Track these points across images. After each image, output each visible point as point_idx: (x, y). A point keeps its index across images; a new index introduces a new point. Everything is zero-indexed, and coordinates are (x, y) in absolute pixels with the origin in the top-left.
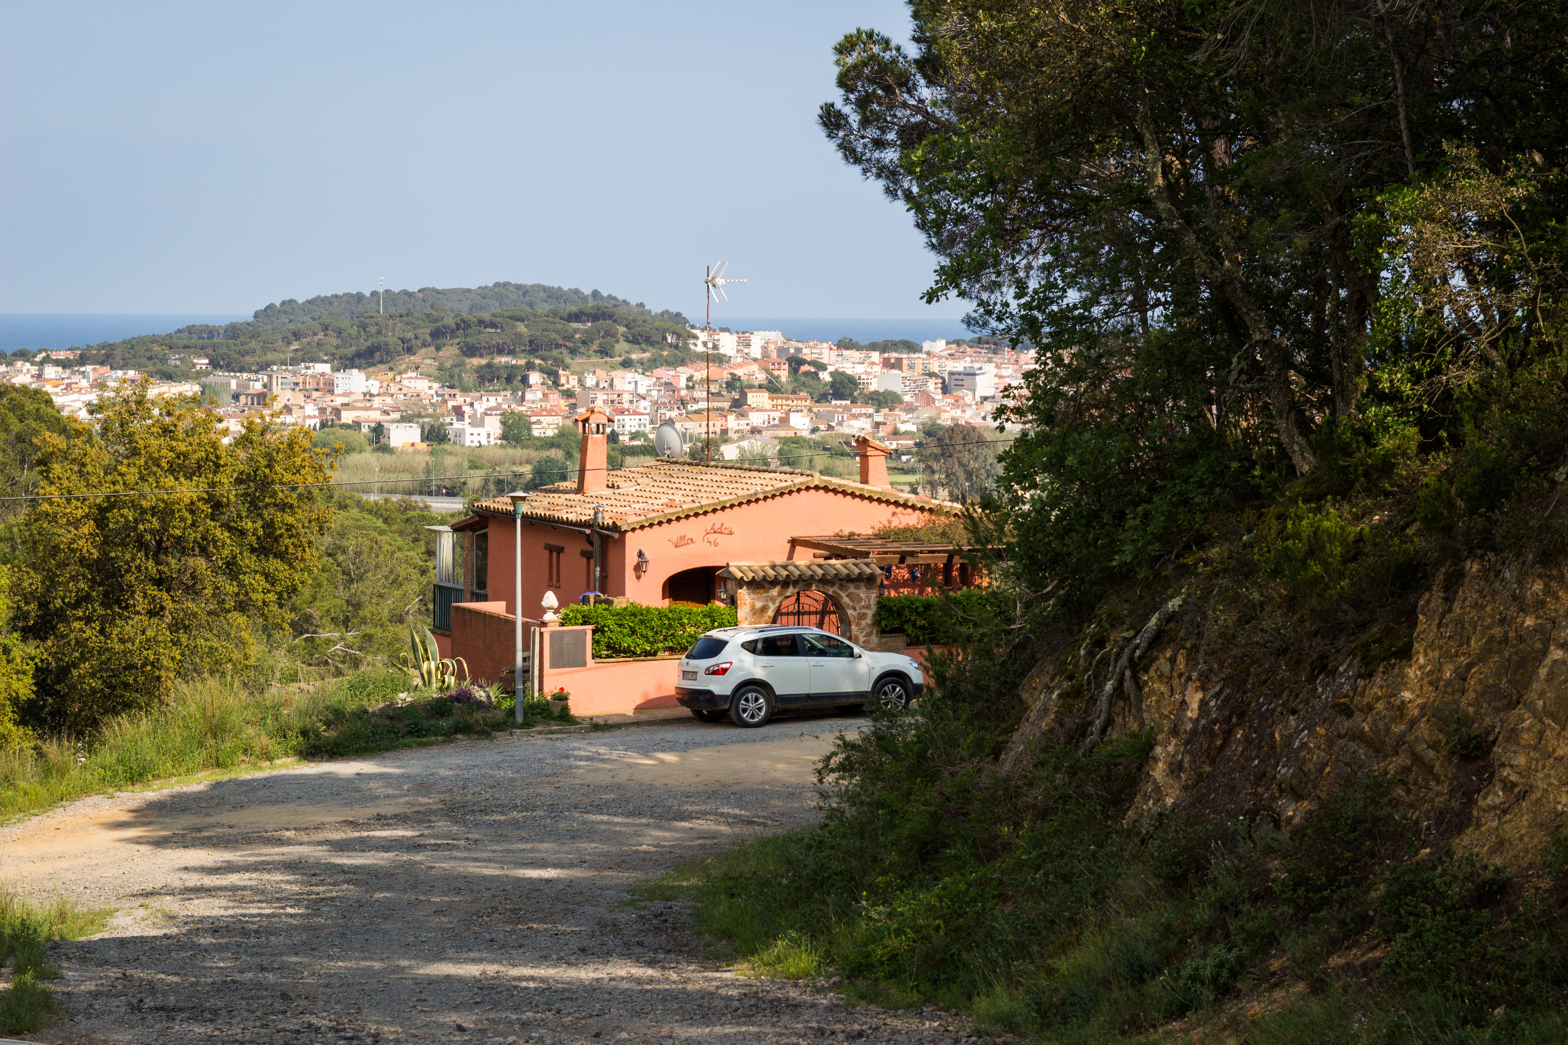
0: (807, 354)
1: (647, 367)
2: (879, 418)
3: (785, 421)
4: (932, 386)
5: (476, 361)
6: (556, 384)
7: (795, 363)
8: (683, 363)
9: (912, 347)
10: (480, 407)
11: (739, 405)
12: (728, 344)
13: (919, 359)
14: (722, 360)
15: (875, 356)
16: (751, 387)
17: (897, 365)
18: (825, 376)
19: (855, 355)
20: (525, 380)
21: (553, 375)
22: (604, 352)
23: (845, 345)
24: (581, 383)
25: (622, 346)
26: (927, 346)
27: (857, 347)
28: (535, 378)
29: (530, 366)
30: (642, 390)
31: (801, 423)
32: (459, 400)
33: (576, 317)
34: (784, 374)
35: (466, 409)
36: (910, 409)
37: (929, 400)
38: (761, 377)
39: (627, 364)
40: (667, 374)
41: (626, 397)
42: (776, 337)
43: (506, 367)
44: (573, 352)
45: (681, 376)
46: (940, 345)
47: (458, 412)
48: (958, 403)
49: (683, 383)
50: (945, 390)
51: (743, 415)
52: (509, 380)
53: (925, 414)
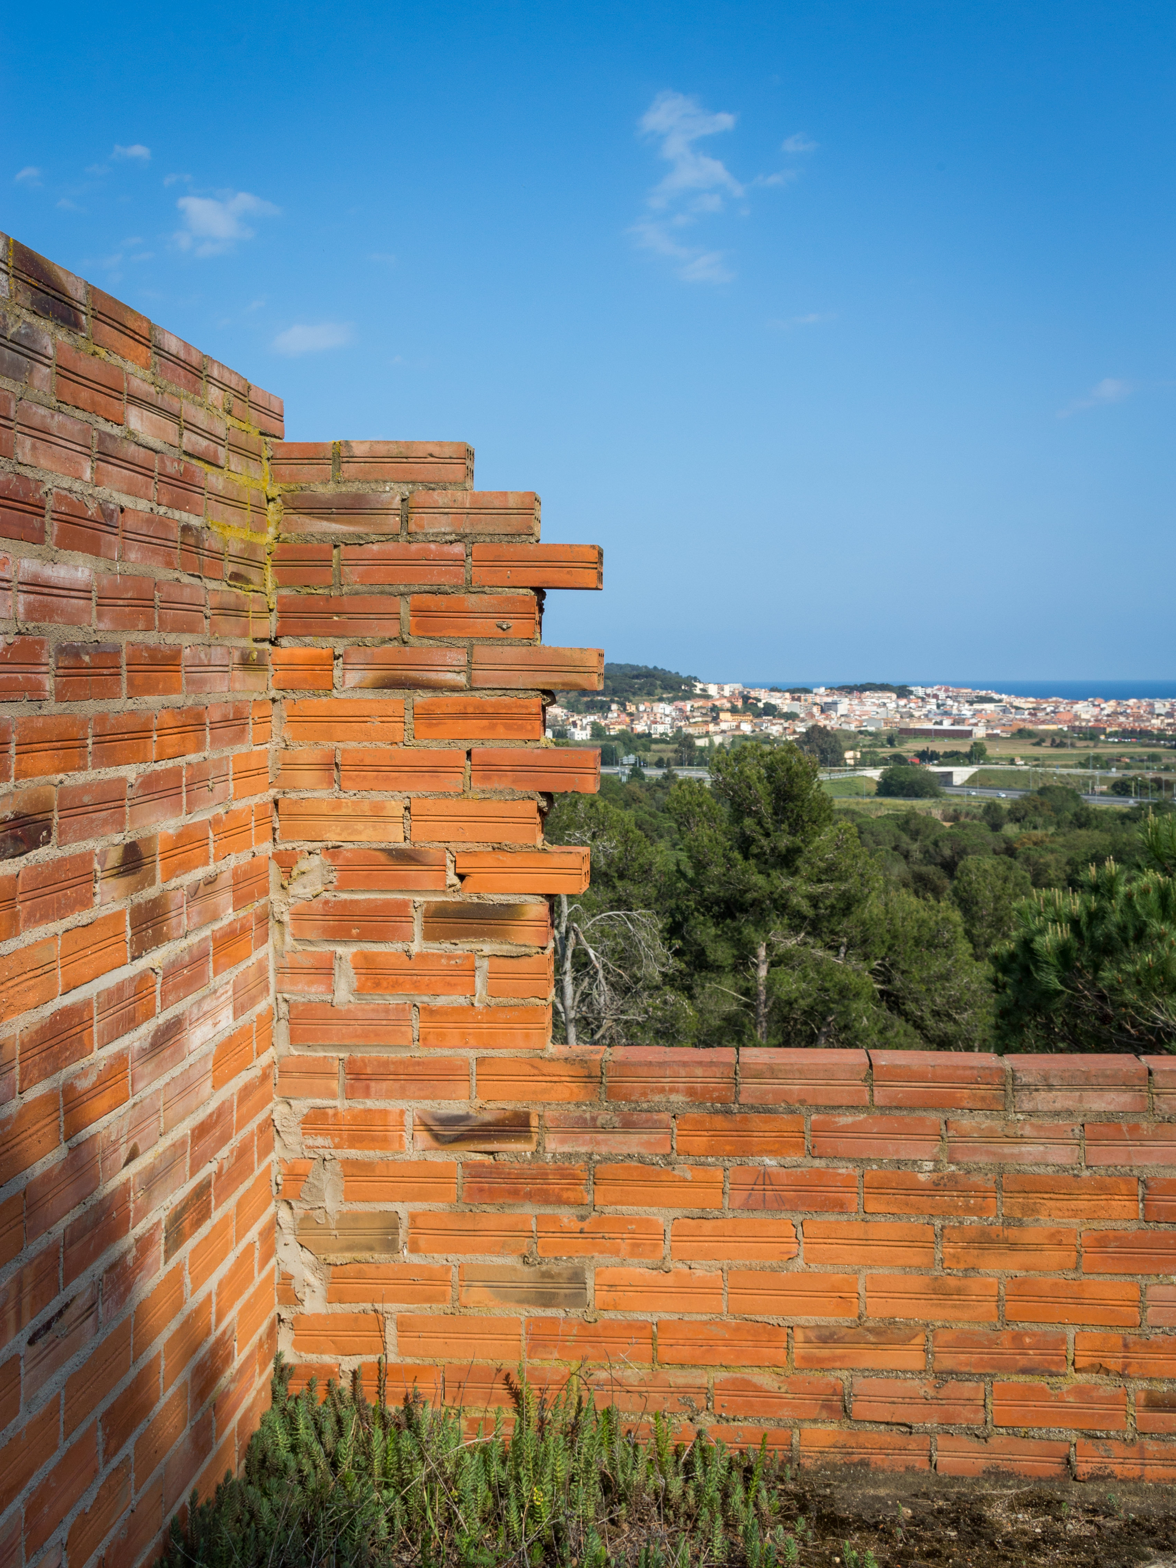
0: (753, 694)
1: (670, 701)
2: (786, 725)
3: (738, 727)
4: (816, 710)
5: (586, 699)
6: (625, 709)
7: (745, 698)
8: (689, 699)
9: (807, 691)
10: (585, 721)
11: (716, 720)
12: (712, 690)
13: (810, 697)
14: (708, 697)
15: (787, 695)
16: (722, 710)
17: (799, 699)
18: (761, 705)
19: (778, 695)
20: (609, 709)
21: (623, 705)
22: (650, 694)
23: (774, 689)
24: (637, 708)
25: (659, 691)
26: (815, 691)
27: (779, 691)
28: (614, 707)
29: (612, 701)
30: (667, 712)
31: (746, 728)
32: (576, 718)
33: (637, 677)
34: (739, 704)
35: (578, 722)
36: (803, 720)
37: (812, 715)
38: (728, 705)
39: (661, 700)
40: (680, 704)
41: (659, 716)
42: (738, 687)
43: (601, 701)
44: (634, 694)
45: (688, 706)
46: (822, 690)
47: (574, 724)
48: (828, 718)
49: (688, 708)
50: (823, 711)
51: (717, 724)
52: (601, 708)
53: (810, 723)
